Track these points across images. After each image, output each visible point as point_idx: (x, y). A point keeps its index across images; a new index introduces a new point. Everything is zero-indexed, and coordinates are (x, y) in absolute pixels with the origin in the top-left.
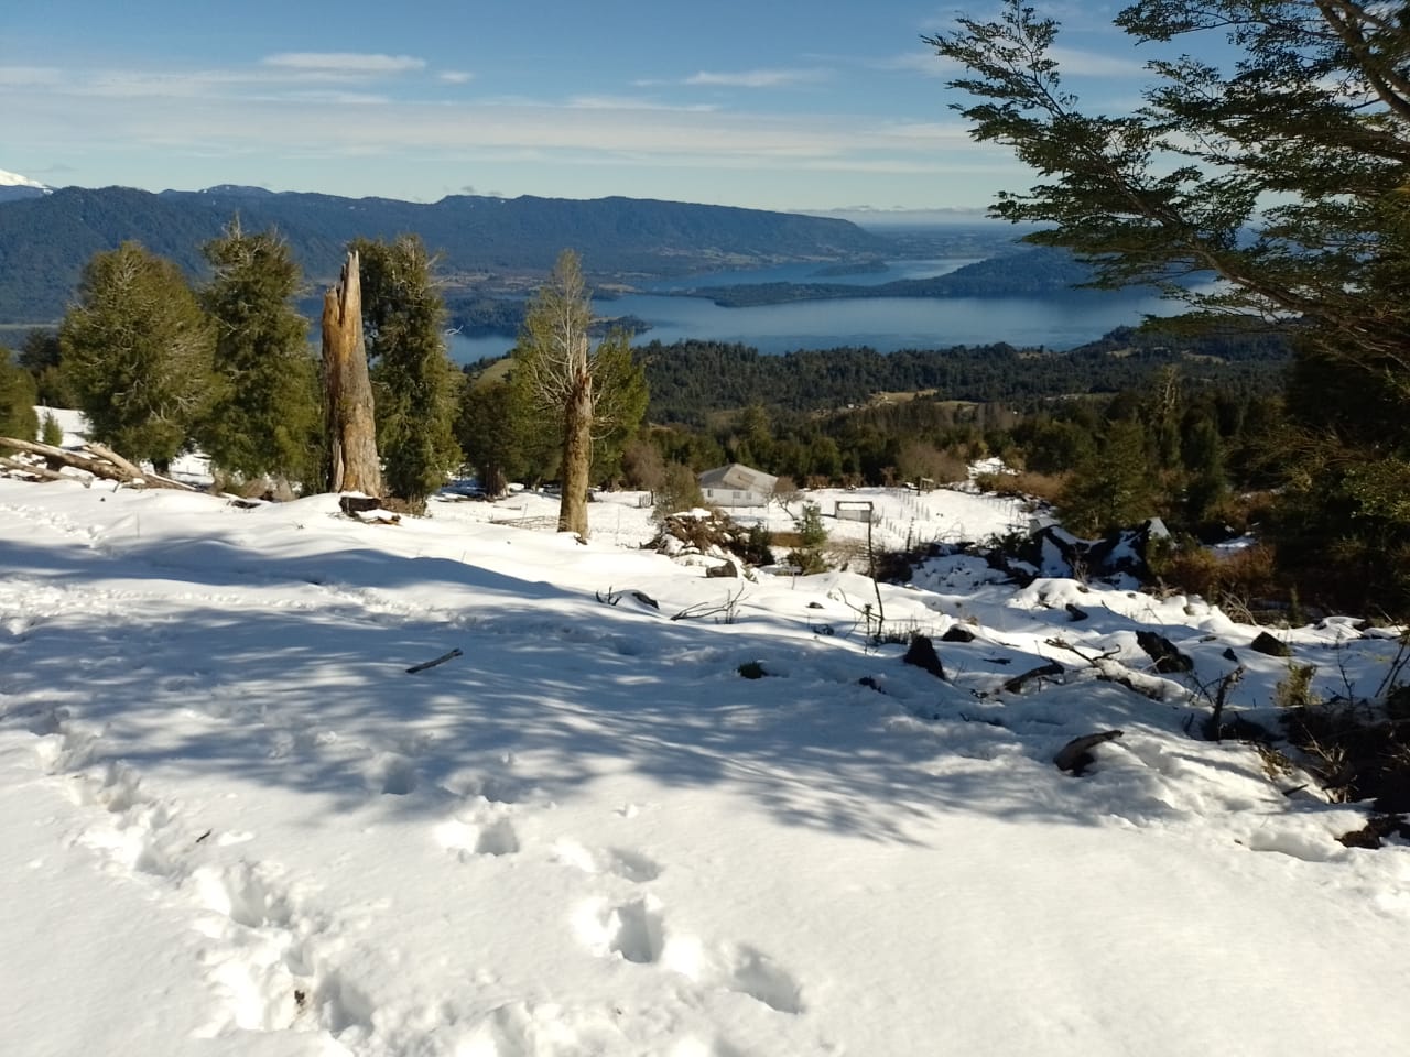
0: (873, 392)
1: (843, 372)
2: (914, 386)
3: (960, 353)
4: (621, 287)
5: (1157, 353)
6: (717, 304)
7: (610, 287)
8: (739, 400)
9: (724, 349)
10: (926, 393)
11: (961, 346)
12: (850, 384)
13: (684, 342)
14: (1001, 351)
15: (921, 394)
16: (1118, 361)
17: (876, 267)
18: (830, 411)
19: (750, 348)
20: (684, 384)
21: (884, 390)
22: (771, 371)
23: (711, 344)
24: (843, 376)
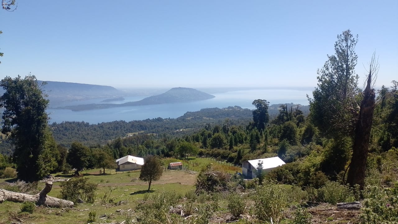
0: (126, 133)
1: (117, 128)
2: (138, 130)
3: (149, 121)
5: (198, 118)
6: (73, 110)
9: (78, 124)
10: (141, 132)
11: (149, 119)
12: (119, 131)
13: (64, 122)
14: (159, 120)
16: (189, 121)
17: (121, 99)
19: (87, 123)
20: (66, 135)
21: (129, 132)
22: (95, 129)
23: (74, 122)
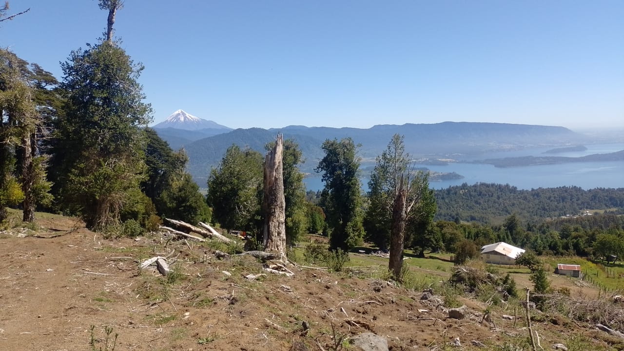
0: (581, 209)
1: (564, 199)
2: (604, 206)
4: (448, 160)
6: (496, 166)
7: (444, 160)
8: (507, 211)
9: (500, 187)
10: (611, 210)
12: (568, 205)
13: (479, 184)
15: (608, 210)
17: (581, 148)
18: (556, 218)
19: (513, 187)
20: (480, 204)
21: (587, 208)
22: (525, 198)
23: (493, 185)
24: (563, 201)
